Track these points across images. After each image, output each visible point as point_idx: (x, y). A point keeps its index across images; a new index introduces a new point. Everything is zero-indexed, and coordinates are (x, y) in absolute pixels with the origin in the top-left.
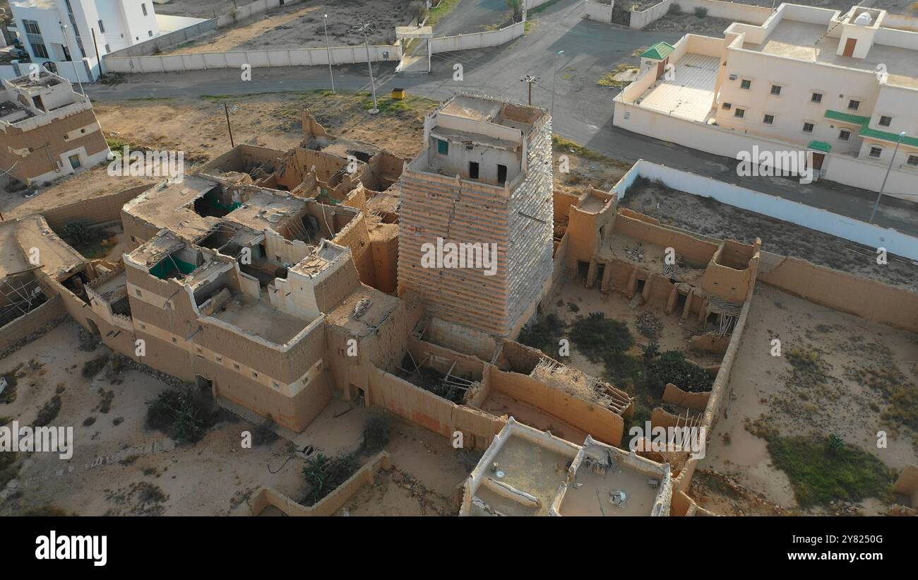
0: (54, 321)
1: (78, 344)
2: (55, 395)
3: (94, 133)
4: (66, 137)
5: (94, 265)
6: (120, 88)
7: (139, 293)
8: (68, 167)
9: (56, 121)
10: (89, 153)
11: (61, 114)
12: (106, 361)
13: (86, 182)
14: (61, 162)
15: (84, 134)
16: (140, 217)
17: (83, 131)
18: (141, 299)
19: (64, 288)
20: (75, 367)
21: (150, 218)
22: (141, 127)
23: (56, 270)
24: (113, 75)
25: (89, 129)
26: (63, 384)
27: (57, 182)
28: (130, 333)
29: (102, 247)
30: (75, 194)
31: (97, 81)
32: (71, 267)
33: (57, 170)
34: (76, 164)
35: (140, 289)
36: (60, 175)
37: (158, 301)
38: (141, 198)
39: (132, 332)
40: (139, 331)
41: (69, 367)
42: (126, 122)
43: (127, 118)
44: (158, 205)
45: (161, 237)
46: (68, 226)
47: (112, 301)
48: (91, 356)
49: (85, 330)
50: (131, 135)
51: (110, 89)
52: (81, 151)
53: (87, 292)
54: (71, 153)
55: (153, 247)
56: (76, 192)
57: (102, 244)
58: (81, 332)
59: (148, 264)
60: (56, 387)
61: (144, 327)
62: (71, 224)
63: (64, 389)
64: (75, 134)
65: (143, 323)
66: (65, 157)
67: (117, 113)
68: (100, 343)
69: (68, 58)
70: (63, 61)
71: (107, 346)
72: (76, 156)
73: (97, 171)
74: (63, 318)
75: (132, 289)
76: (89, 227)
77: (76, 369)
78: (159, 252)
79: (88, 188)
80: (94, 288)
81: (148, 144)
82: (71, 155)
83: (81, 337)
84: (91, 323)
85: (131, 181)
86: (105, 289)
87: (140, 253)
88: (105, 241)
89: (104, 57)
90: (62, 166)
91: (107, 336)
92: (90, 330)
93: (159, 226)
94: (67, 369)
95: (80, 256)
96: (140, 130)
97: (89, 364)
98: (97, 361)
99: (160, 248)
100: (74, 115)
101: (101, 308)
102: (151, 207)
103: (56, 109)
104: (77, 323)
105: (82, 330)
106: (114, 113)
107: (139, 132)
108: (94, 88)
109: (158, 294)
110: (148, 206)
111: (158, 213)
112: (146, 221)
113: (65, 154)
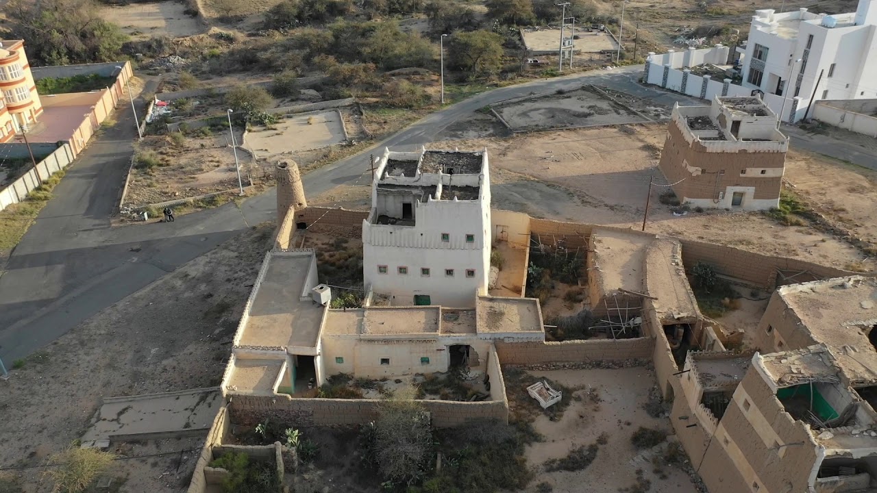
0: (636, 360)
1: (645, 399)
2: (594, 442)
3: (773, 178)
4: (743, 172)
5: (706, 324)
6: (818, 139)
7: (747, 404)
8: (727, 202)
9: (743, 152)
10: (756, 196)
11: (752, 147)
12: (662, 441)
13: (737, 224)
14: (724, 194)
15: (762, 175)
16: (795, 310)
17: (763, 172)
18: (745, 413)
19: (663, 335)
20: (629, 424)
21: (806, 318)
22: (823, 189)
23: (666, 310)
24: (816, 123)
25: (771, 173)
26: (608, 437)
27: (708, 212)
28: (707, 435)
29: (721, 305)
30: (720, 232)
31: (796, 123)
32: (682, 315)
33: (716, 200)
34: (737, 202)
35: (751, 402)
36: (716, 206)
37: (768, 434)
38: (806, 286)
39: (710, 437)
40: (717, 441)
41: (623, 420)
42: (808, 176)
43: (811, 173)
44: (825, 305)
45: (813, 354)
46: (700, 266)
47: (708, 388)
48: (650, 423)
49: (660, 389)
50: (807, 193)
51: (807, 136)
52: (750, 191)
53: (687, 360)
54: (739, 189)
55: (796, 362)
56: (723, 230)
57: (722, 301)
58: (654, 389)
59: (780, 381)
60: (600, 434)
61: (727, 442)
62: (703, 266)
63: (605, 443)
64: (754, 172)
65: (729, 438)
66: (731, 190)
67: (803, 164)
68: (667, 415)
69: (779, 92)
70: (772, 93)
71: (671, 423)
72: (742, 194)
73: (754, 218)
74: (645, 362)
75: (740, 396)
76: (717, 276)
77: (628, 427)
78: (801, 373)
79: (737, 232)
80: (696, 359)
81: (823, 211)
82: (738, 191)
83: (650, 395)
84: (670, 389)
85: (785, 245)
86: (708, 368)
87: (776, 361)
88: (727, 300)
89: (817, 102)
90: (723, 198)
91: (680, 418)
92: (664, 395)
93: (814, 336)
94: (620, 421)
95: (696, 307)
96: (821, 192)
97: (643, 431)
98: (654, 433)
99: (805, 368)
100: (764, 153)
101: (690, 386)
102: (814, 305)
103: (748, 140)
104: (655, 376)
105: (656, 387)
106: (799, 163)
107: (818, 193)
108: (791, 130)
109: (772, 425)
110: (811, 301)
111: (819, 316)
112: (800, 320)
113: (733, 187)
